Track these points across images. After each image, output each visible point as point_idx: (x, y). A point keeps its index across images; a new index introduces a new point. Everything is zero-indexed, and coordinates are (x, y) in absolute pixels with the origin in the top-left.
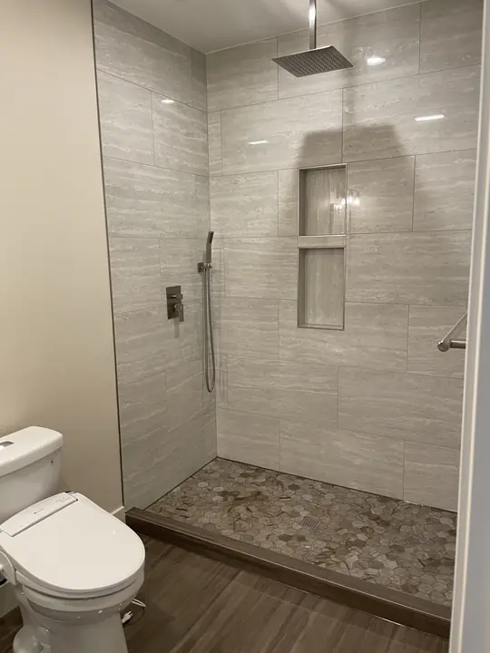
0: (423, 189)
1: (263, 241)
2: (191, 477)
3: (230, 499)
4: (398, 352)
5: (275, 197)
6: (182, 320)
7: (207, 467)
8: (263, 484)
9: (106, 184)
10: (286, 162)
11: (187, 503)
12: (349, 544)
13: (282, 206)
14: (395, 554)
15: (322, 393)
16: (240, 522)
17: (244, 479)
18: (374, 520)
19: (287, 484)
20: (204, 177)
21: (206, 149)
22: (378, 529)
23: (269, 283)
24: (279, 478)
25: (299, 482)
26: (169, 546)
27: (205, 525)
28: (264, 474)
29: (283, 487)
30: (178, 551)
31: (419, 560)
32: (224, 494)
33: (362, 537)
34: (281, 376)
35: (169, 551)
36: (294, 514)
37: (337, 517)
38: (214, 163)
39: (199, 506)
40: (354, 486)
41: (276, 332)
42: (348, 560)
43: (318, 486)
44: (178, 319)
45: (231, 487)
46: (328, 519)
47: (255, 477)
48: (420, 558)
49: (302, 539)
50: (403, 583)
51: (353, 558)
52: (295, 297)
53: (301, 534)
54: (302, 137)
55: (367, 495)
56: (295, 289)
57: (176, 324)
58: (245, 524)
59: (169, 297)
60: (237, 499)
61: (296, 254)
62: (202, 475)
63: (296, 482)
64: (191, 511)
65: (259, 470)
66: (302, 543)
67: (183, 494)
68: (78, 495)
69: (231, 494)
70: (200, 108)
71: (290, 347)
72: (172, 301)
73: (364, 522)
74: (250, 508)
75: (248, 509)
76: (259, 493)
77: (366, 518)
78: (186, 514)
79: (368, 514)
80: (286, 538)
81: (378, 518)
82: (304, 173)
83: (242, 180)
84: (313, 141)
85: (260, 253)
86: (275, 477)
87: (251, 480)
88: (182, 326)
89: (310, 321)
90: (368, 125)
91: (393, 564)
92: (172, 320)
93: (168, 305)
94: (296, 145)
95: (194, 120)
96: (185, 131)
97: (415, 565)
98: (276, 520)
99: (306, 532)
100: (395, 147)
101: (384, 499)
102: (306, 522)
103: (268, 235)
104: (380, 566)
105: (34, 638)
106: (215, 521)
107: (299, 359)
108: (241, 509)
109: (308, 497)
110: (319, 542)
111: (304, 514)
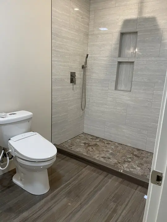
0: (164, 41)
1: (105, 59)
2: (74, 137)
3: (87, 145)
4: (149, 100)
5: (111, 43)
6: (75, 84)
7: (80, 135)
8: (98, 142)
9: (52, 31)
10: (116, 30)
11: (72, 144)
12: (125, 161)
13: (113, 46)
14: (140, 166)
15: (121, 113)
16: (89, 152)
17: (91, 140)
18: (135, 155)
19: (106, 142)
20: (87, 35)
21: (88, 24)
22: (135, 158)
23: (106, 74)
24: (103, 141)
25: (110, 142)
26: (65, 156)
27: (78, 151)
28: (99, 139)
29: (104, 143)
30: (68, 158)
31: (148, 168)
32: (85, 143)
33: (130, 160)
34: (107, 107)
35: (65, 157)
36: (107, 151)
37: (122, 154)
38: (91, 30)
39: (76, 146)
40: (129, 145)
41: (107, 91)
42: (124, 166)
43: (117, 144)
44: (74, 84)
45: (87, 142)
46: (119, 154)
47: (96, 140)
48: (149, 168)
49: (109, 158)
50: (142, 174)
51: (126, 165)
52: (115, 79)
53: (109, 157)
54: (123, 21)
55: (133, 148)
56: (115, 76)
57: (73, 85)
58: (91, 153)
59: (71, 76)
60: (89, 145)
61: (117, 63)
62: (78, 137)
63: (109, 142)
64: (73, 147)
65: (97, 138)
66: (109, 160)
67: (71, 142)
68: (36, 133)
69: (87, 143)
70: (88, 9)
71: (111, 97)
72: (72, 77)
73: (131, 156)
74: (93, 148)
75: (92, 148)
76: (96, 144)
77: (132, 155)
78: (72, 148)
79: (133, 154)
80: (104, 158)
81: (136, 155)
82: (122, 34)
83: (100, 36)
84: (127, 22)
85: (104, 63)
86: (102, 140)
87: (94, 140)
88: (75, 86)
89: (119, 88)
90: (147, 17)
91: (139, 168)
92: (72, 84)
93: (71, 78)
94: (120, 23)
95: (85, 13)
96: (81, 17)
97: (147, 169)
98: (101, 152)
99: (111, 156)
100: (156, 25)
101: (138, 150)
102: (111, 154)
103: (107, 56)
104: (135, 168)
105: (20, 177)
106: (81, 151)
107: (114, 101)
108: (90, 148)
109: (113, 147)
110: (115, 160)
111: (111, 151)
